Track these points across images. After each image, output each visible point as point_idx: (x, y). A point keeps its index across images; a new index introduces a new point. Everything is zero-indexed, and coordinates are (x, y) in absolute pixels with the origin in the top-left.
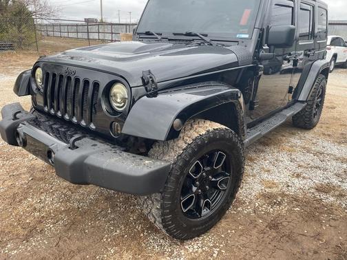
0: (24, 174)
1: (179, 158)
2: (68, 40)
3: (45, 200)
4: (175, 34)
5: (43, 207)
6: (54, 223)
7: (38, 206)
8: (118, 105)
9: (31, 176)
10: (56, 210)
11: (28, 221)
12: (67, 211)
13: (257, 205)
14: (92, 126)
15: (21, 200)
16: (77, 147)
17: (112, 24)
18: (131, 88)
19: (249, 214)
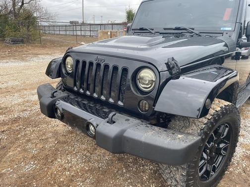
0: (50, 138)
1: (202, 131)
2: (60, 36)
3: (71, 160)
4: (165, 29)
5: (71, 167)
6: (83, 182)
7: (67, 166)
8: (145, 86)
9: (56, 140)
10: (82, 170)
11: (61, 180)
12: (91, 170)
13: (244, 166)
14: (120, 103)
15: (53, 160)
16: (114, 122)
17: (90, 25)
18: (159, 72)
19: (240, 174)
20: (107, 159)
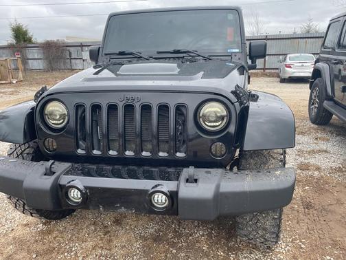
4: (159, 53)
8: (212, 124)
14: (180, 155)
16: (195, 180)
18: (233, 104)
20: (138, 248)
